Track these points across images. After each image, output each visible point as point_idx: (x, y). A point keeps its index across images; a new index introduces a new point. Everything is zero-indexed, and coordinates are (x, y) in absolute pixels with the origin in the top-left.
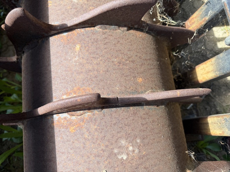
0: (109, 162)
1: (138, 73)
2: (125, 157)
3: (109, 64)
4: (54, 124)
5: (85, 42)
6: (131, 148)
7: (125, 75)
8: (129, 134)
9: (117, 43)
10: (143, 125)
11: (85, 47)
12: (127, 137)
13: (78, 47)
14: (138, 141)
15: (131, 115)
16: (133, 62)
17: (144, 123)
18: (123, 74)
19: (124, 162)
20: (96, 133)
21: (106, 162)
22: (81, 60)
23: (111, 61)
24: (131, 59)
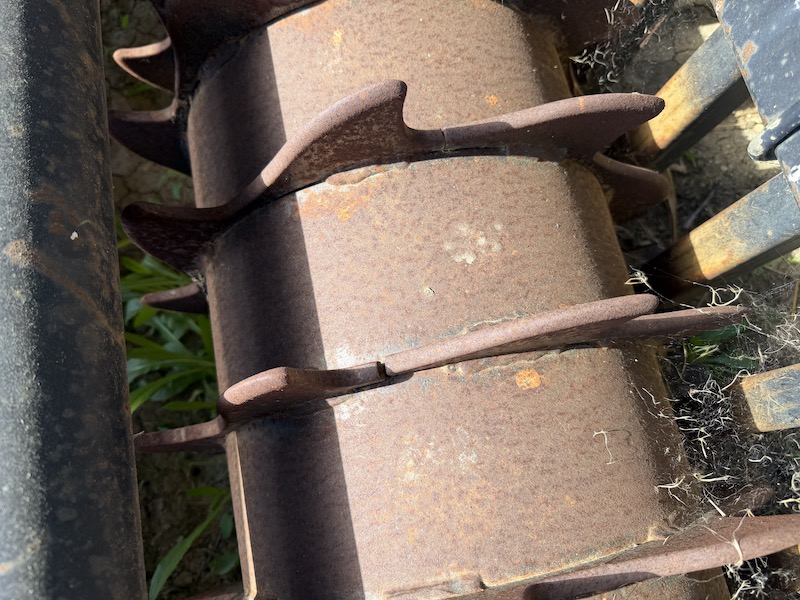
0: (436, 271)
1: (485, 85)
2: (470, 260)
3: (415, 66)
4: (301, 212)
5: (354, 24)
6: (482, 241)
7: (455, 87)
8: (476, 213)
9: (430, 20)
10: (506, 195)
11: (355, 33)
12: (472, 218)
13: (338, 35)
14: (499, 227)
15: (476, 173)
16: (472, 60)
17: (509, 191)
18: (450, 86)
19: (469, 270)
20: (400, 214)
21: (429, 271)
22: (348, 63)
23: (419, 57)
24: (465, 54)
